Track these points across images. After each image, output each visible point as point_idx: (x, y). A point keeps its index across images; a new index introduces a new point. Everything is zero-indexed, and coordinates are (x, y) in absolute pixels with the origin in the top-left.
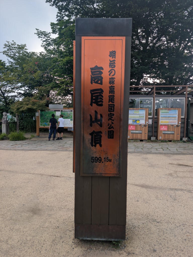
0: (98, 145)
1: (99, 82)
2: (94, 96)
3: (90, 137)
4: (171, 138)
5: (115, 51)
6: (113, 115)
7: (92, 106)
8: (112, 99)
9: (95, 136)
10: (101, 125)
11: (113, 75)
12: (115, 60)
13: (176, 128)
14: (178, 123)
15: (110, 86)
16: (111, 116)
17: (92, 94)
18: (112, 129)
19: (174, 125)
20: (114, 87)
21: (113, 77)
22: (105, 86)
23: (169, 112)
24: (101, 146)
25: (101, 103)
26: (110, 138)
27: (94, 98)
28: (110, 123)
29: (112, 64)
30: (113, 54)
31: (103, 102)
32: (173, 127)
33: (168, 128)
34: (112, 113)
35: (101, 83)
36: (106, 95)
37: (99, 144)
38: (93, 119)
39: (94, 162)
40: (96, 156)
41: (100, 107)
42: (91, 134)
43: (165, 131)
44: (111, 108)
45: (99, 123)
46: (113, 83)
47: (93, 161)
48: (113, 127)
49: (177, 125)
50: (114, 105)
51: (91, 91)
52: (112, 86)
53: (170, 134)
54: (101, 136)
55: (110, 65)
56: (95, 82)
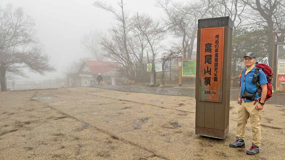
0: (208, 85)
2: (207, 59)
3: (204, 80)
5: (219, 35)
6: (217, 68)
7: (205, 64)
8: (216, 60)
9: (207, 80)
12: (218, 40)
15: (216, 53)
18: (216, 76)
20: (218, 53)
21: (217, 48)
22: (213, 53)
24: (210, 85)
25: (210, 62)
26: (215, 81)
30: (217, 36)
35: (211, 52)
36: (213, 58)
38: (206, 71)
39: (206, 94)
40: (207, 90)
41: (210, 64)
42: (205, 79)
44: (216, 65)
45: (209, 73)
50: (218, 63)
51: (205, 56)
54: (210, 80)
55: (216, 42)
56: (207, 52)
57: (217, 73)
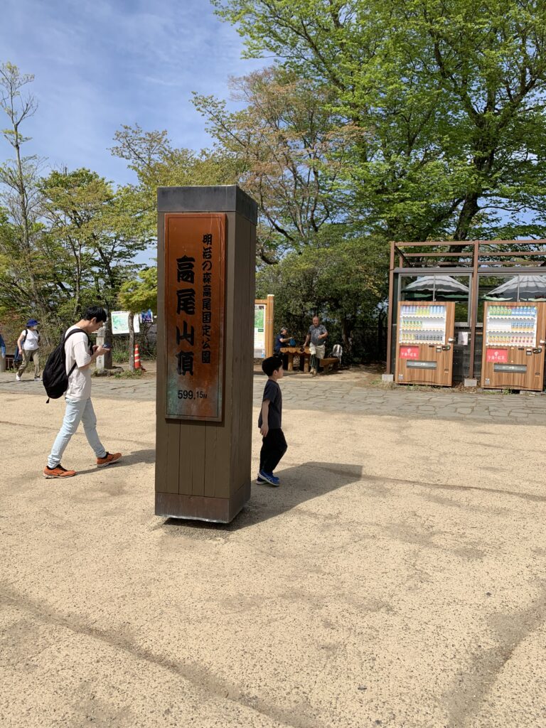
1: (189, 279)
2: (183, 300)
3: (177, 360)
4: (516, 384)
5: (211, 235)
7: (179, 313)
8: (207, 304)
9: (183, 358)
10: (192, 343)
11: (209, 269)
12: (210, 248)
13: (531, 358)
14: (538, 343)
15: (205, 285)
16: (206, 329)
17: (179, 297)
18: (208, 349)
19: (527, 347)
20: (210, 286)
21: (209, 272)
22: (198, 285)
23: (513, 313)
24: (192, 373)
25: (192, 310)
26: (206, 362)
27: (182, 302)
28: (205, 340)
29: (207, 254)
30: (208, 239)
31: (194, 308)
32: (522, 354)
33: (509, 357)
34: (208, 324)
35: (192, 281)
36: (199, 298)
37: (189, 372)
38: (182, 334)
39: (182, 399)
40: (186, 389)
41: (191, 316)
42: (179, 356)
43: (502, 364)
44: (206, 318)
45: (190, 339)
46: (209, 280)
47: (180, 396)
48: (209, 346)
49: (534, 349)
50: (210, 313)
51: (179, 292)
52: (207, 286)
53: (513, 372)
54: (192, 359)
55: (204, 255)
56: (183, 280)
57: (209, 340)
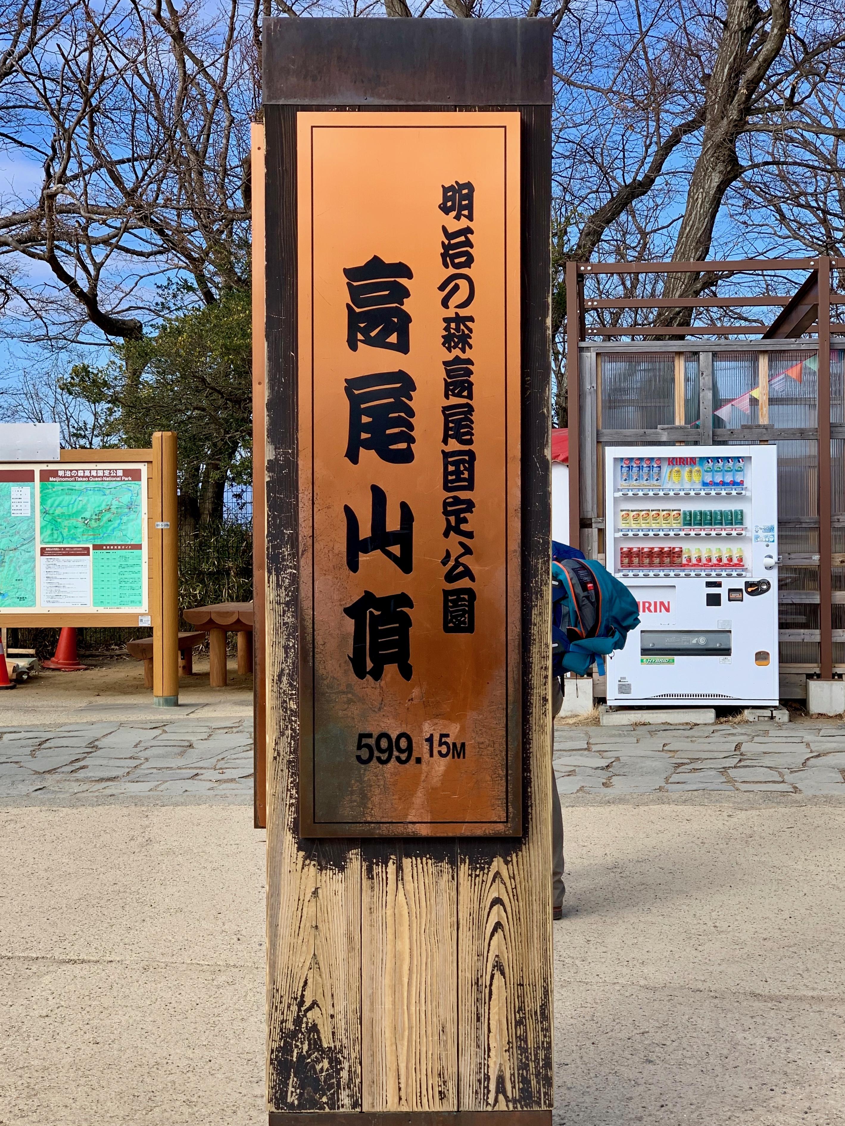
0: (391, 670)
1: (393, 339)
2: (367, 412)
3: (350, 624)
5: (469, 186)
6: (470, 505)
7: (355, 461)
8: (458, 425)
9: (374, 619)
10: (405, 563)
11: (462, 306)
12: (468, 231)
15: (450, 357)
16: (457, 510)
17: (355, 403)
18: (464, 583)
20: (470, 362)
21: (463, 312)
22: (424, 359)
25: (403, 446)
26: (458, 629)
27: (365, 419)
29: (456, 250)
30: (458, 199)
31: (412, 440)
34: (463, 495)
35: (403, 347)
36: (428, 405)
37: (395, 666)
38: (366, 532)
39: (374, 762)
40: (385, 729)
41: (398, 466)
42: (357, 612)
44: (457, 473)
45: (396, 549)
46: (464, 341)
48: (468, 573)
50: (471, 455)
51: (352, 384)
52: (457, 360)
54: (406, 622)
55: (444, 256)
56: (369, 342)
57: (468, 551)
